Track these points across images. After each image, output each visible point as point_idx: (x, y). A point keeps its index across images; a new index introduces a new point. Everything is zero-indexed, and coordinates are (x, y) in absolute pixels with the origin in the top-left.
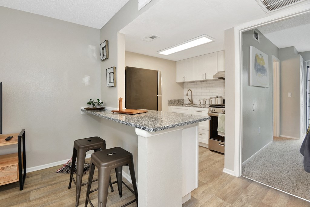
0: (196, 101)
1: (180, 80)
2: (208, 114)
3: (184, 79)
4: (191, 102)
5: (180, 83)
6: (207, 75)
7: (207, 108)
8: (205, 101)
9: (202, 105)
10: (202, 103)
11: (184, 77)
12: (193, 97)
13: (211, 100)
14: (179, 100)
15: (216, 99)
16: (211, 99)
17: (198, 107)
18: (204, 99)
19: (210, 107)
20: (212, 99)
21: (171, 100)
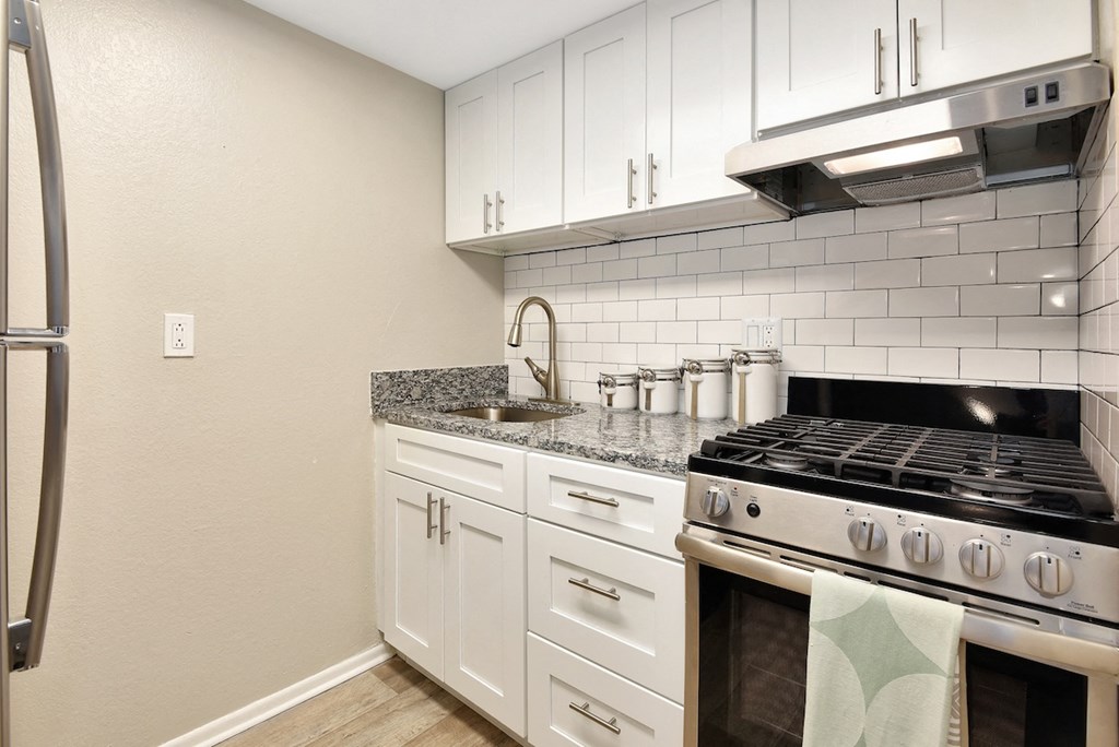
0: (579, 385)
1: (467, 227)
2: (681, 543)
3: (493, 221)
4: (546, 385)
5: (466, 253)
6: (661, 175)
7: (670, 469)
8: (644, 385)
9: (619, 412)
10: (623, 398)
11: (492, 200)
12: (564, 351)
13: (689, 377)
14: (464, 373)
15: (730, 370)
16: (691, 370)
17: (584, 452)
18: (634, 370)
19: (696, 464)
20: (699, 371)
21: (391, 376)
